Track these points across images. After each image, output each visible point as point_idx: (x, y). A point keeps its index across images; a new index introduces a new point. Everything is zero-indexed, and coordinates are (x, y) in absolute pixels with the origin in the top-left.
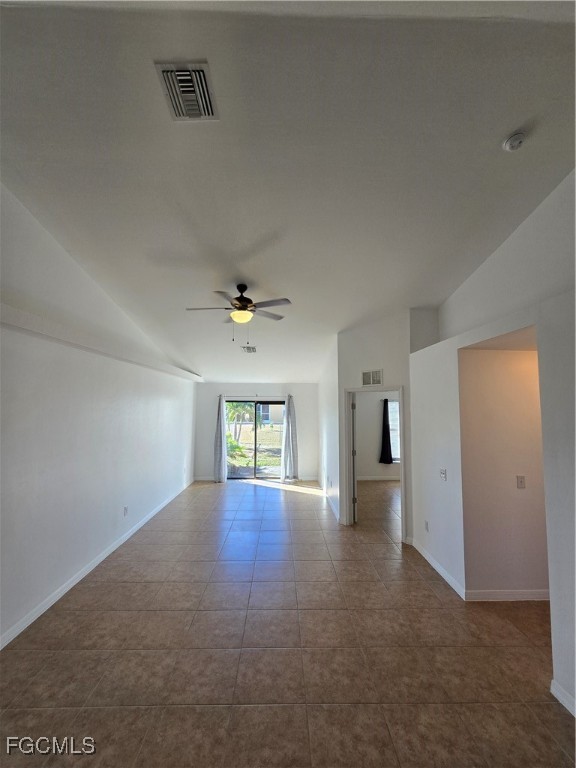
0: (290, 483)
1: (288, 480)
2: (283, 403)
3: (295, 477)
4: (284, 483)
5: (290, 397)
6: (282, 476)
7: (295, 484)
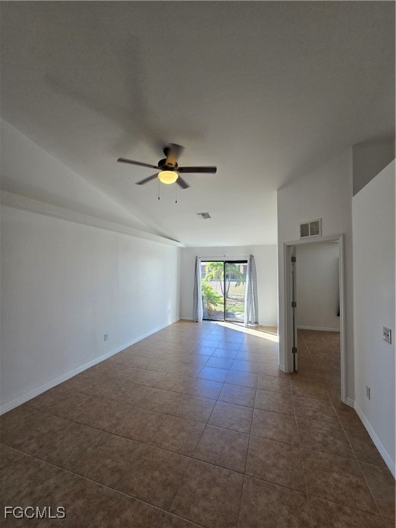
0: (251, 328)
1: (249, 325)
2: (246, 262)
3: (256, 323)
4: (247, 327)
5: (252, 257)
6: (246, 321)
7: (256, 328)
